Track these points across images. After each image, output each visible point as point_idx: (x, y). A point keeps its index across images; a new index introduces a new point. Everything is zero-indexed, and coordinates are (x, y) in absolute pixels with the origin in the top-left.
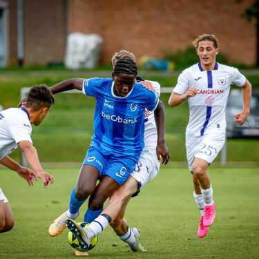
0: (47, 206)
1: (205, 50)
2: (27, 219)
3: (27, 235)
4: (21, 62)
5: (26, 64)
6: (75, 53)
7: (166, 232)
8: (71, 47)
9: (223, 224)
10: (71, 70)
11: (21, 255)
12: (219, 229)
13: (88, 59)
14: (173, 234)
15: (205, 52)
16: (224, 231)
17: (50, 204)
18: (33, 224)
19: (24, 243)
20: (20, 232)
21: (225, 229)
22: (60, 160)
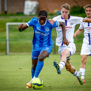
0: (17, 70)
1: (88, 11)
2: (9, 76)
3: (9, 82)
4: (6, 12)
5: (8, 13)
6: (28, 8)
7: (65, 80)
8: (26, 6)
9: (88, 77)
10: (26, 16)
11: (7, 90)
12: (86, 79)
13: (33, 11)
14: (68, 81)
15: (88, 12)
16: (88, 80)
17: (18, 69)
18: (11, 78)
19: (8, 85)
20: (6, 81)
21: (89, 79)
22: (22, 52)
